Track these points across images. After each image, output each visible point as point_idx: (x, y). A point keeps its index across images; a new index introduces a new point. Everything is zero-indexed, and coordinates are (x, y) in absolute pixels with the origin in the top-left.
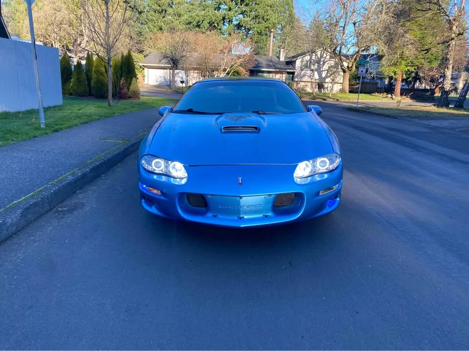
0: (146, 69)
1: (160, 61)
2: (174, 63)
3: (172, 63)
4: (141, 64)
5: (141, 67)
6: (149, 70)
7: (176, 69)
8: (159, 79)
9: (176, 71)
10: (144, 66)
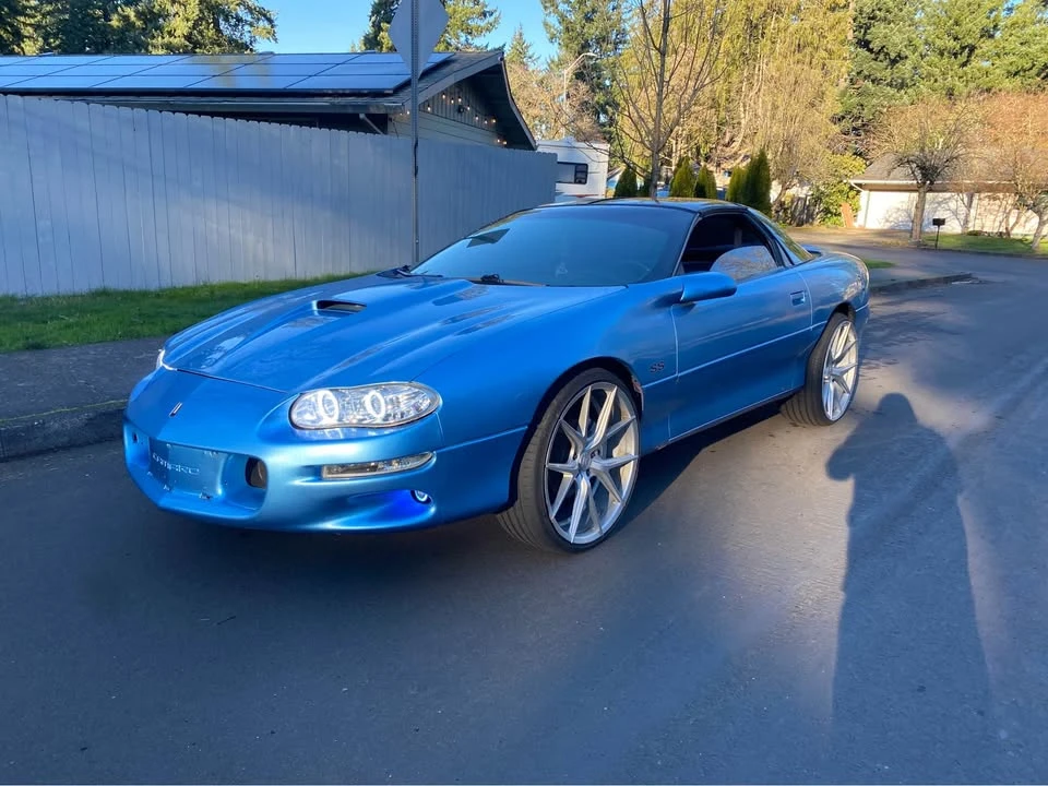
0: (864, 193)
1: (889, 173)
2: (925, 176)
3: (920, 177)
4: (852, 182)
5: (851, 188)
6: (872, 193)
7: (931, 190)
8: (894, 215)
9: (929, 196)
10: (860, 185)
